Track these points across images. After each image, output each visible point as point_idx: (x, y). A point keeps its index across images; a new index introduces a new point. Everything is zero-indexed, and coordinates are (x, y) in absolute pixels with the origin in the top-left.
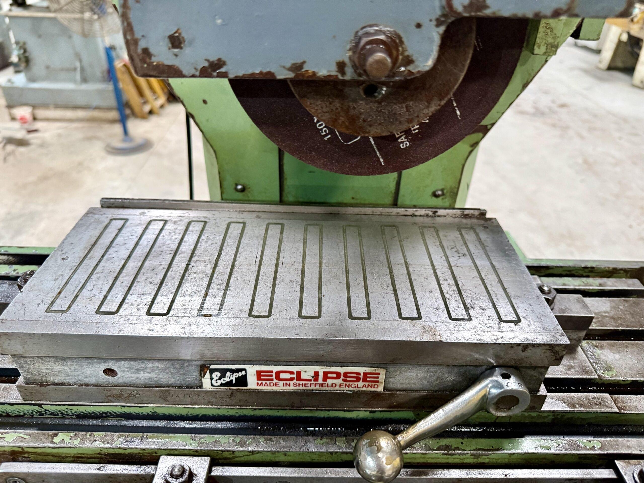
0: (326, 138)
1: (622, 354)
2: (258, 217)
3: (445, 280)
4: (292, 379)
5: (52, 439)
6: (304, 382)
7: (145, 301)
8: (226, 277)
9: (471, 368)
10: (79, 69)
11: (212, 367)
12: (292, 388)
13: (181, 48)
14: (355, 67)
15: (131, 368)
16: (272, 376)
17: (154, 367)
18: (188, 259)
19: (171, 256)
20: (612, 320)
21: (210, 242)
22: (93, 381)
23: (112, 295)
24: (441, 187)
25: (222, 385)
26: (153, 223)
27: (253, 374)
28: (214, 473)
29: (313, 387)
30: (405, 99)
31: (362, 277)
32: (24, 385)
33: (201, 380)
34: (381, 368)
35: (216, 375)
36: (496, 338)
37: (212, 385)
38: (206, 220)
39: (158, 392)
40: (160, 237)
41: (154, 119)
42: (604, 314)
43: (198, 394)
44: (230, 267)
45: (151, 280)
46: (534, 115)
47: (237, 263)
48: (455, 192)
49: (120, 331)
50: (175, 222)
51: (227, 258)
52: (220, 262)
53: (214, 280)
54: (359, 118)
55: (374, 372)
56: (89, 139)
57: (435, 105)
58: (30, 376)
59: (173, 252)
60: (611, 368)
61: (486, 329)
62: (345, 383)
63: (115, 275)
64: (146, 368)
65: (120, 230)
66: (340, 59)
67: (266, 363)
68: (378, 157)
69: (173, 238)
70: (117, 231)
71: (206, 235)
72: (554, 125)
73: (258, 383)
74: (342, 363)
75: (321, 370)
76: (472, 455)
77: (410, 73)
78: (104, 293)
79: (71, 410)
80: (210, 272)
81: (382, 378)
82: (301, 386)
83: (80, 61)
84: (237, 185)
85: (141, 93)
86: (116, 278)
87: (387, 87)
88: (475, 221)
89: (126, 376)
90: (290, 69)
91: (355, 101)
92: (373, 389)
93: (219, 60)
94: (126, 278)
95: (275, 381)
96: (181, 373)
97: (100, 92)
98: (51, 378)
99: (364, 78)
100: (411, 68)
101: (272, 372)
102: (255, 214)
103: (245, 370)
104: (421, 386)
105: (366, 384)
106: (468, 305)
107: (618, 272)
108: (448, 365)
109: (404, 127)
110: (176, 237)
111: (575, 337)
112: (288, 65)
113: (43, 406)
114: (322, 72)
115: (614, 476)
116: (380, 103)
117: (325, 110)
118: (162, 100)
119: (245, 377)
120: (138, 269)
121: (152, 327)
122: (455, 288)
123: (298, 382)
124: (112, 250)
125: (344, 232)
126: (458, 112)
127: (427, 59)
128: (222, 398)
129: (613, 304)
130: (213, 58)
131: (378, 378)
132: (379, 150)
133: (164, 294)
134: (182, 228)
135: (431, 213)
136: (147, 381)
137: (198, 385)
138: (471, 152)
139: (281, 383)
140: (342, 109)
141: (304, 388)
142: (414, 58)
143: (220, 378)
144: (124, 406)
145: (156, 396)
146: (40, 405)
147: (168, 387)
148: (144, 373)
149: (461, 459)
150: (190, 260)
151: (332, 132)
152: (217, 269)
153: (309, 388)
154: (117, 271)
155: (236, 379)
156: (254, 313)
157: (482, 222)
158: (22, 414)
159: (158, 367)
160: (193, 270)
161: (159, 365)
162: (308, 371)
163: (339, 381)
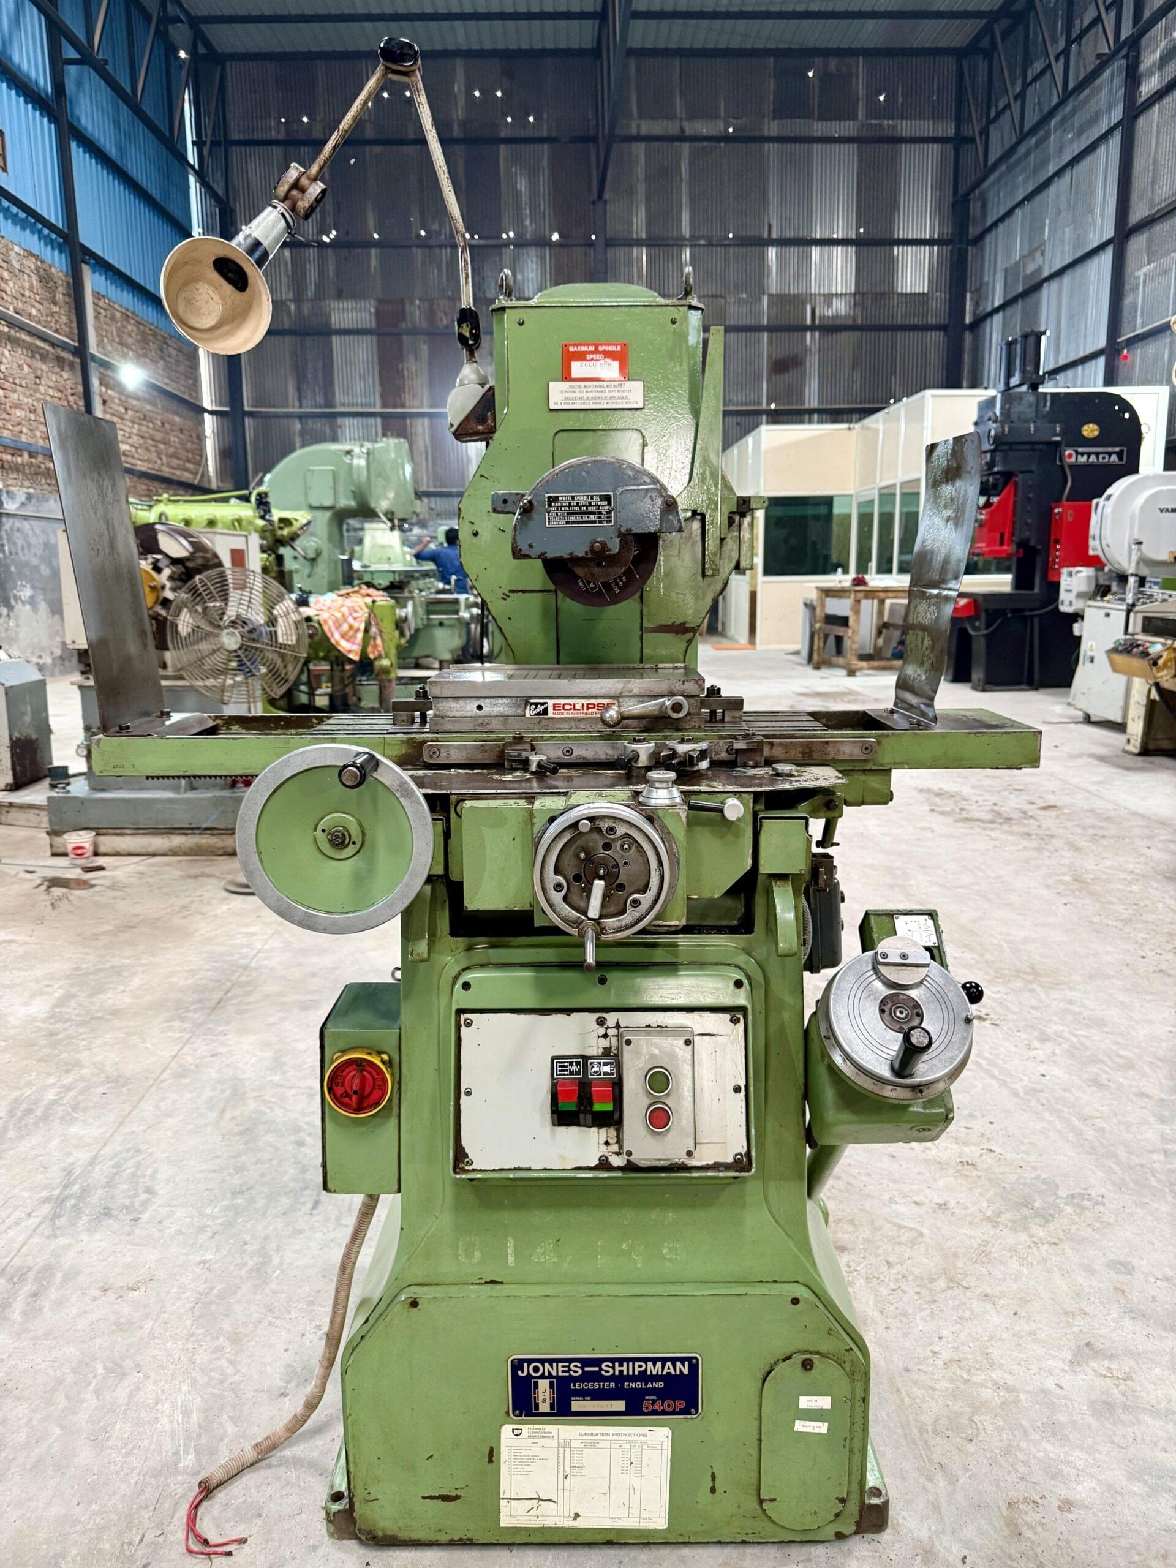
0: (584, 590)
4: (571, 709)
6: (577, 712)
11: (532, 701)
12: (571, 715)
13: (531, 549)
14: (591, 553)
15: (490, 704)
16: (560, 707)
17: (502, 703)
22: (469, 714)
25: (535, 714)
27: (551, 706)
29: (582, 715)
30: (611, 566)
32: (433, 717)
33: (525, 711)
34: (615, 699)
35: (533, 706)
37: (530, 715)
39: (502, 720)
43: (522, 721)
54: (595, 574)
55: (612, 702)
58: (438, 712)
62: (598, 711)
64: (498, 703)
66: (586, 550)
68: (607, 597)
73: (553, 713)
75: (585, 702)
77: (611, 554)
82: (575, 714)
87: (604, 560)
89: (487, 710)
90: (568, 555)
93: (542, 553)
95: (562, 711)
96: (515, 706)
98: (448, 714)
99: (595, 557)
100: (611, 552)
101: (561, 704)
103: (547, 703)
108: (648, 696)
109: (614, 580)
114: (580, 555)
116: (602, 567)
117: (582, 572)
119: (546, 709)
123: (574, 711)
127: (616, 549)
128: (535, 724)
132: (607, 593)
136: (497, 713)
137: (523, 715)
138: (688, 647)
139: (565, 712)
140: (588, 571)
141: (577, 716)
142: (611, 549)
143: (534, 710)
145: (500, 723)
147: (507, 717)
148: (497, 707)
153: (580, 716)
155: (543, 710)
159: (505, 703)
161: (505, 701)
162: (579, 703)
163: (595, 710)
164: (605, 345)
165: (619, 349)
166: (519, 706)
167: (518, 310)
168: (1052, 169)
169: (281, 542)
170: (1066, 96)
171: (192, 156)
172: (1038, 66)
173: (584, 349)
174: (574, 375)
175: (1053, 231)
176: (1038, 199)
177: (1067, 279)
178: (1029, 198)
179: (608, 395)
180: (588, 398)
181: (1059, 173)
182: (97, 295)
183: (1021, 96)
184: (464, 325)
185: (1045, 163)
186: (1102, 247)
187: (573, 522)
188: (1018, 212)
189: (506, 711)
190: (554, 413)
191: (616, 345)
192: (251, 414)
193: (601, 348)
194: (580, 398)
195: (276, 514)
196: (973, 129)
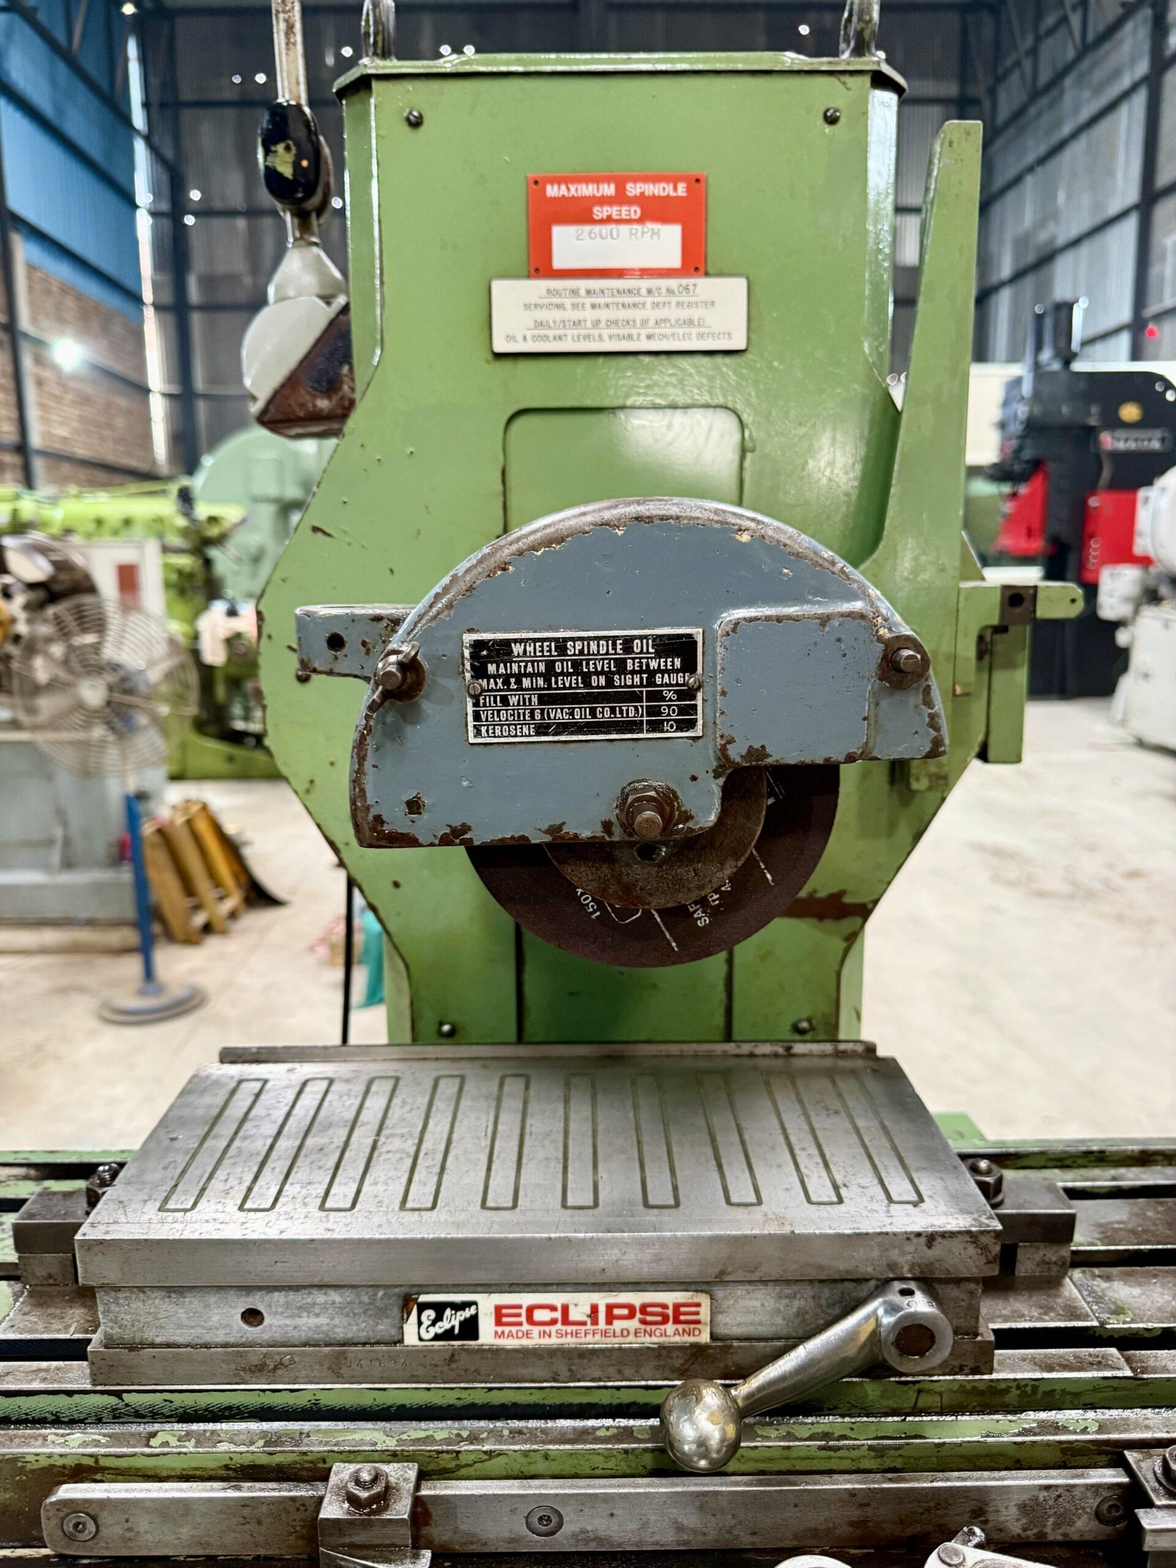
0: (593, 917)
1: (1146, 1288)
2: (485, 1067)
3: (803, 1149)
4: (553, 1322)
5: (149, 1441)
6: (574, 1328)
7: (314, 1193)
8: (439, 1157)
9: (851, 1285)
10: (59, 844)
11: (423, 1298)
12: (553, 1341)
13: (420, 813)
14: (622, 825)
15: (287, 1305)
16: (519, 1315)
17: (326, 1303)
18: (375, 1132)
19: (347, 1129)
20: (1131, 1235)
21: (408, 1108)
22: (220, 1337)
23: (261, 1187)
24: (804, 1016)
25: (437, 1337)
26: (310, 1084)
27: (488, 1312)
28: (424, 1492)
29: (589, 1339)
30: (691, 861)
31: (665, 1149)
32: (102, 1349)
33: (402, 1328)
34: (702, 1291)
35: (430, 1314)
36: (881, 1224)
37: (421, 1339)
38: (398, 1074)
39: (326, 1355)
40: (326, 1104)
41: (213, 944)
42: (1116, 1226)
43: (393, 1358)
44: (444, 1141)
45: (320, 1164)
46: (1071, 897)
47: (455, 1136)
48: (833, 1021)
49: (282, 1232)
50: (347, 1081)
51: (439, 1129)
52: (427, 1136)
53: (420, 1161)
54: (636, 886)
55: (690, 1301)
56: (64, 991)
57: (731, 867)
58: (116, 1331)
59: (349, 1124)
60: (1123, 1309)
61: (865, 1213)
62: (643, 1327)
63: (260, 1158)
64: (314, 1304)
65: (258, 1096)
66: (606, 817)
67: (512, 1289)
68: (668, 941)
69: (347, 1104)
70: (252, 1098)
71: (400, 1098)
72: (1120, 918)
73: (496, 1333)
74: (637, 1286)
75: (602, 1299)
76: (871, 1448)
77: (691, 830)
78: (247, 1184)
79: (171, 1402)
80: (412, 1150)
81: (705, 1313)
82: (569, 1336)
83: (65, 824)
84: (441, 1024)
85: (189, 888)
86: (263, 1164)
87: (667, 847)
88: (859, 1063)
89: (277, 1323)
90: (546, 832)
91: (629, 865)
92: (692, 1339)
93: (464, 825)
94: (279, 1163)
95: (526, 1327)
96: (370, 1312)
97: (97, 888)
98: (150, 1335)
99: (635, 838)
100: (690, 824)
101: (520, 1307)
102: (480, 1063)
103: (475, 1303)
104: (774, 1328)
105: (680, 1327)
106: (839, 1183)
107: (1152, 1159)
108: (811, 1282)
109: (695, 895)
110: (352, 1101)
111: (1054, 1259)
112: (545, 827)
113: (125, 1396)
114: (585, 834)
115: (1126, 1480)
116: (660, 866)
117: (590, 877)
118: (232, 902)
119: (474, 1319)
120: (295, 1150)
121: (330, 1226)
122: (820, 1161)
123: (564, 1328)
124: (247, 1126)
125: (633, 1084)
126: (769, 876)
127: (710, 813)
128: (436, 1366)
129: (1136, 1210)
130: (456, 823)
131: (697, 1313)
132: (668, 930)
133: (344, 1181)
134: (361, 1088)
135: (781, 1051)
136: (310, 1334)
137: (396, 1339)
138: (846, 951)
139: (536, 1330)
140: (612, 876)
141: (574, 1340)
142: (693, 813)
143: (434, 1324)
144: (264, 1391)
145: (322, 1365)
146: (118, 1394)
147: (344, 1345)
148: (308, 1317)
149: (853, 1460)
150: (379, 1133)
151: (601, 906)
152: (424, 1146)
153: (583, 1340)
154: (263, 1153)
155: (461, 1323)
156: (490, 1203)
157: (871, 1064)
158: (82, 1416)
159: (334, 1303)
160: (385, 1149)
161: (335, 1297)
162: (580, 1304)
163: (634, 1324)
164: (646, 179)
165: (682, 190)
166: (382, 1312)
167: (409, 86)
168: (1067, 130)
169: (208, 542)
170: (1086, 49)
171: (139, 119)
172: (1050, 20)
173: (587, 190)
174: (559, 262)
175: (1069, 196)
176: (1051, 165)
177: (1085, 250)
178: (1042, 161)
179: (653, 315)
180: (596, 323)
181: (1075, 135)
182: (31, 267)
183: (1034, 52)
184: (280, 148)
185: (1058, 123)
186: (1123, 215)
187: (563, 728)
188: (1029, 180)
189: (343, 1328)
190: (507, 365)
191: (674, 180)
192: (205, 396)
193: (633, 189)
194: (577, 324)
195: (202, 510)
196: (978, 90)
